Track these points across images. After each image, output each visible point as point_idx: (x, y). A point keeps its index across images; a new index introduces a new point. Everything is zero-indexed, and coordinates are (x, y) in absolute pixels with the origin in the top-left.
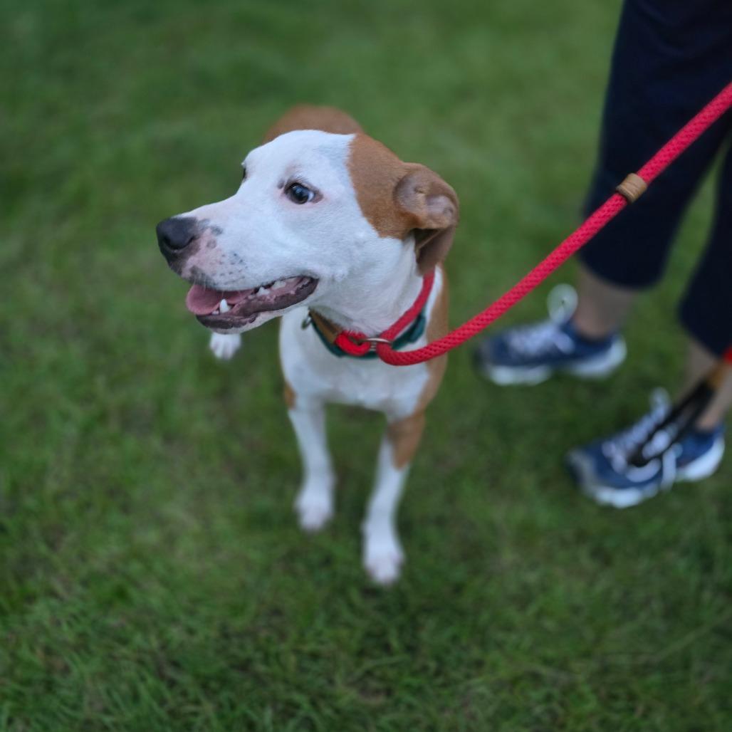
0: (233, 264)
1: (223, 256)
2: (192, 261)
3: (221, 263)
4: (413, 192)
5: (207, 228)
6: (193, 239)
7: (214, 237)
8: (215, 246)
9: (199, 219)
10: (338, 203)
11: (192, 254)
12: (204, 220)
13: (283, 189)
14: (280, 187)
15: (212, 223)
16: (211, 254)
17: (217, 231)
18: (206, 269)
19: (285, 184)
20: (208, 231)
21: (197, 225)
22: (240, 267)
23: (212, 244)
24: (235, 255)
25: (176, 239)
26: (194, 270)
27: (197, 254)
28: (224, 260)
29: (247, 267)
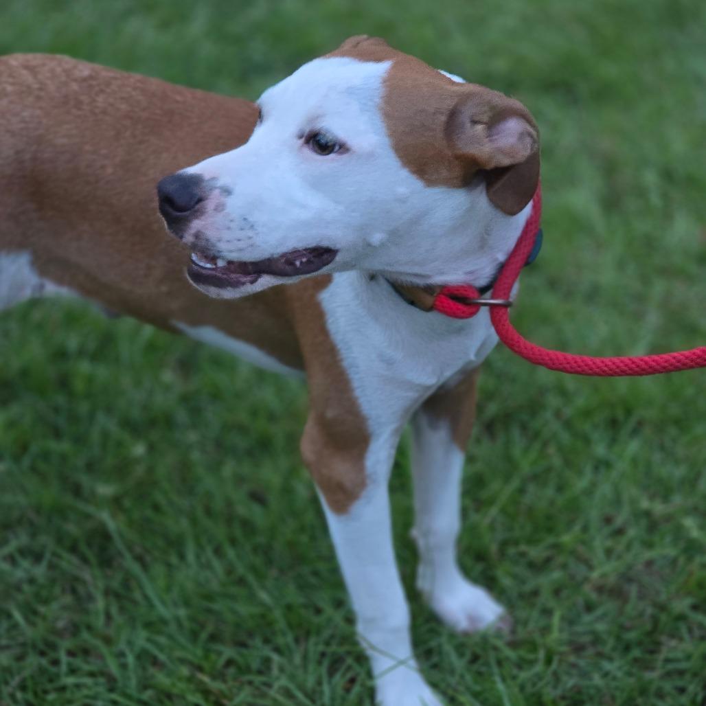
0: (242, 229)
1: (232, 221)
2: (196, 225)
3: (229, 228)
4: (468, 125)
5: (216, 188)
6: (200, 200)
7: (223, 199)
8: (223, 210)
9: (207, 176)
10: (371, 156)
11: (197, 217)
12: (213, 179)
13: (303, 139)
14: (301, 137)
15: (220, 183)
16: (219, 219)
17: (227, 191)
18: (211, 234)
19: (306, 134)
20: (216, 192)
21: (204, 184)
22: (250, 233)
23: (220, 208)
24: (245, 219)
25: (180, 200)
26: (197, 236)
27: (203, 218)
28: (232, 225)
29: (257, 234)
